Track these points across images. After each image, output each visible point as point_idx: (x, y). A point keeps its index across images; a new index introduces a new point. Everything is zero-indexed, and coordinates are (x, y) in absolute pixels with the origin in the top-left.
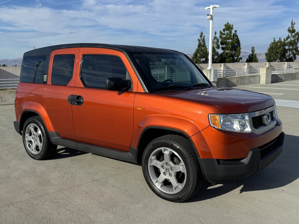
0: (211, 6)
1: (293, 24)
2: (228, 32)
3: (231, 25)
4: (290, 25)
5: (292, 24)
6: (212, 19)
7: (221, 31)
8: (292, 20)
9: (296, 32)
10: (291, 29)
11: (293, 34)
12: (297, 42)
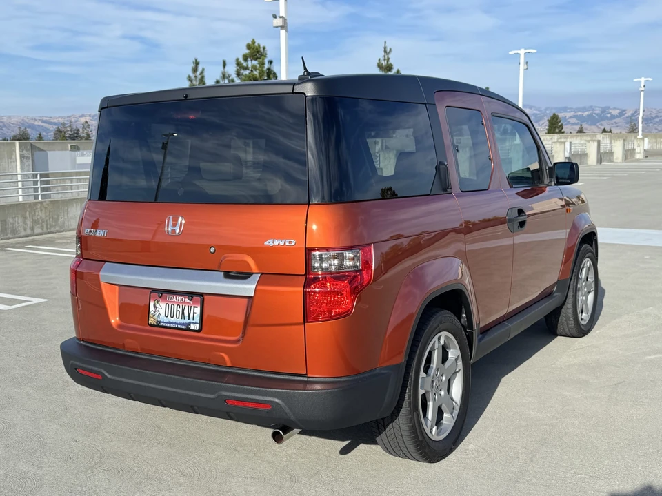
1: (388, 51)
2: (255, 62)
3: (262, 46)
5: (385, 51)
6: (284, 27)
7: (237, 59)
8: (385, 42)
9: (394, 71)
10: (384, 63)
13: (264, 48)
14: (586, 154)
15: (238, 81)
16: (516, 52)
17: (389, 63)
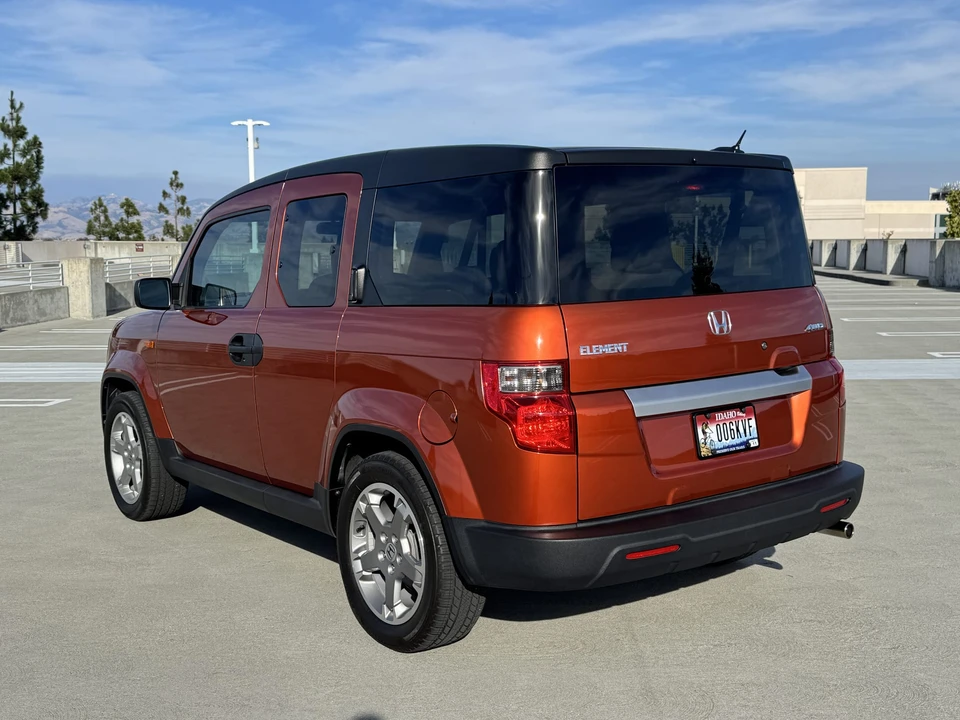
4: (6, 110)
5: (13, 107)
8: (12, 93)
9: (29, 137)
11: (22, 143)
12: (37, 173)
16: (241, 123)
17: (20, 125)
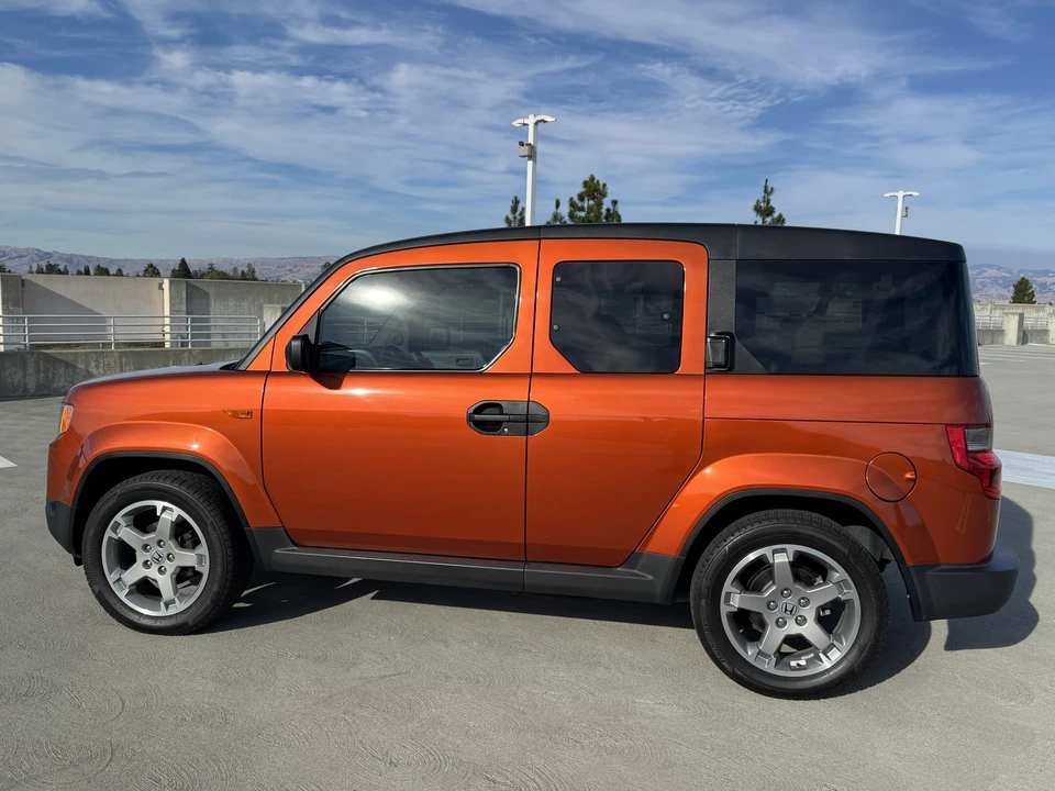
0: (531, 117)
1: (769, 190)
2: (591, 202)
3: (601, 183)
4: (760, 195)
5: (766, 191)
6: (532, 156)
7: (571, 199)
9: (776, 215)
10: (763, 205)
11: (769, 219)
13: (604, 185)
14: (1003, 331)
15: (569, 222)
17: (769, 205)
